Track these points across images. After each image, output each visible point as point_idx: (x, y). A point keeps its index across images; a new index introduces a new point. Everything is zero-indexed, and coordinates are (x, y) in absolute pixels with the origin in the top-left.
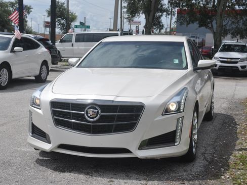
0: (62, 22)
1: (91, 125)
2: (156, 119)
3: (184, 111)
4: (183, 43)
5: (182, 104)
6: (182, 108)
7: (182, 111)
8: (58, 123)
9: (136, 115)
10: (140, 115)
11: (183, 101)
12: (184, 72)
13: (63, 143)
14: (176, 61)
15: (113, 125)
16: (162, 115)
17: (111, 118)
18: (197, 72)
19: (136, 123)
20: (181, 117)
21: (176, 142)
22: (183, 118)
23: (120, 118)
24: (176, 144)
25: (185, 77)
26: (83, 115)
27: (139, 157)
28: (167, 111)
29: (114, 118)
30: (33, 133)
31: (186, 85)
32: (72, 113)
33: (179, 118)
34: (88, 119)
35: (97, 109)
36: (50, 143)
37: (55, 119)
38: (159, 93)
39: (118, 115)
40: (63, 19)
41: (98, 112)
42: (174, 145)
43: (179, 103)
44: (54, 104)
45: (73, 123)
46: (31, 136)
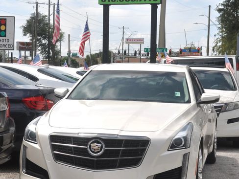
0: (43, 42)
1: (94, 160)
2: (162, 154)
3: (190, 147)
4: (184, 73)
8: (57, 158)
9: (141, 150)
10: (145, 150)
15: (117, 160)
16: (168, 150)
18: (200, 107)
19: (141, 158)
22: (188, 154)
23: (125, 153)
26: (86, 149)
28: (173, 147)
29: (119, 153)
31: (190, 120)
32: (74, 147)
33: (185, 154)
34: (92, 153)
37: (55, 154)
38: (164, 128)
39: (123, 150)
40: (44, 38)
41: (102, 147)
43: (185, 138)
44: (53, 138)
45: (75, 157)
46: (26, 173)
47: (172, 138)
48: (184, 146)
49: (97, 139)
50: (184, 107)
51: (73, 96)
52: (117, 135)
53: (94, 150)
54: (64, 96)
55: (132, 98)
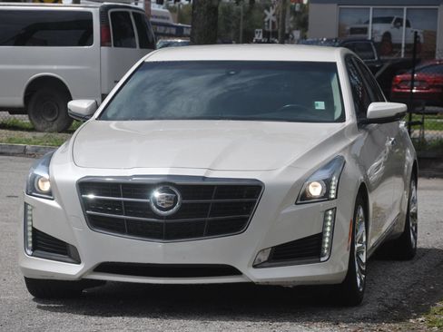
2: (284, 211)
3: (336, 197)
4: (335, 64)
5: (333, 183)
6: (333, 192)
7: (333, 196)
8: (95, 223)
9: (247, 203)
10: (255, 203)
11: (334, 178)
12: (337, 127)
13: (106, 260)
14: (320, 105)
15: (204, 222)
16: (296, 204)
18: (365, 129)
19: (247, 219)
20: (332, 209)
21: (323, 256)
22: (334, 209)
24: (322, 259)
25: (338, 137)
26: (148, 204)
27: (254, 281)
28: (304, 198)
29: (207, 209)
30: (34, 249)
31: (340, 152)
32: (125, 202)
33: (329, 210)
34: (158, 211)
35: (174, 193)
36: (79, 262)
37: (90, 216)
38: (289, 164)
41: (176, 199)
42: (320, 262)
43: (327, 183)
44: (84, 186)
45: (127, 220)
46: (32, 255)
47: (303, 183)
48: (325, 196)
49: (167, 184)
50: (327, 129)
51: (109, 114)
52: (204, 178)
53: (163, 204)
54: (92, 115)
55: (229, 116)
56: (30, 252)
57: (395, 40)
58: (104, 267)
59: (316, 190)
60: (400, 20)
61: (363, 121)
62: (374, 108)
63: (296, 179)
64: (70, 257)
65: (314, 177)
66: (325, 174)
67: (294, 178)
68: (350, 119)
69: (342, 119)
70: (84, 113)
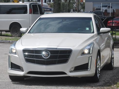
2: (78, 57)
3: (92, 53)
5: (91, 50)
6: (91, 52)
7: (91, 53)
8: (27, 61)
9: (68, 55)
10: (70, 55)
11: (91, 48)
12: (92, 34)
13: (30, 71)
14: (88, 29)
15: (56, 60)
16: (81, 55)
17: (56, 57)
19: (68, 59)
20: (91, 56)
21: (89, 69)
22: (91, 57)
23: (60, 57)
24: (88, 70)
25: (92, 37)
26: (41, 55)
27: (70, 76)
28: (83, 53)
30: (11, 68)
31: (93, 41)
32: (35, 55)
33: (90, 57)
34: (44, 57)
35: (48, 53)
36: (23, 71)
37: (26, 59)
38: (79, 44)
39: (59, 55)
42: (88, 71)
43: (89, 49)
44: (24, 51)
45: (36, 60)
46: (11, 69)
47: (83, 49)
48: (89, 53)
49: (47, 50)
50: (89, 35)
51: (31, 32)
52: (56, 49)
53: (45, 56)
54: (26, 32)
56: (10, 69)
57: (108, 12)
58: (30, 73)
59: (86, 51)
60: (109, 6)
61: (99, 33)
62: (102, 29)
63: (81, 49)
64: (21, 70)
65: (86, 48)
66: (89, 47)
67: (80, 48)
68: (96, 32)
69: (93, 32)
70: (24, 31)
